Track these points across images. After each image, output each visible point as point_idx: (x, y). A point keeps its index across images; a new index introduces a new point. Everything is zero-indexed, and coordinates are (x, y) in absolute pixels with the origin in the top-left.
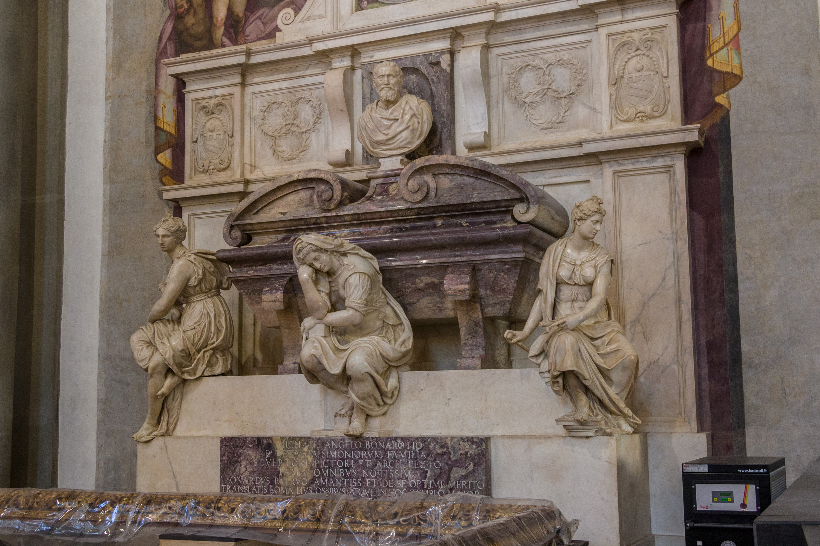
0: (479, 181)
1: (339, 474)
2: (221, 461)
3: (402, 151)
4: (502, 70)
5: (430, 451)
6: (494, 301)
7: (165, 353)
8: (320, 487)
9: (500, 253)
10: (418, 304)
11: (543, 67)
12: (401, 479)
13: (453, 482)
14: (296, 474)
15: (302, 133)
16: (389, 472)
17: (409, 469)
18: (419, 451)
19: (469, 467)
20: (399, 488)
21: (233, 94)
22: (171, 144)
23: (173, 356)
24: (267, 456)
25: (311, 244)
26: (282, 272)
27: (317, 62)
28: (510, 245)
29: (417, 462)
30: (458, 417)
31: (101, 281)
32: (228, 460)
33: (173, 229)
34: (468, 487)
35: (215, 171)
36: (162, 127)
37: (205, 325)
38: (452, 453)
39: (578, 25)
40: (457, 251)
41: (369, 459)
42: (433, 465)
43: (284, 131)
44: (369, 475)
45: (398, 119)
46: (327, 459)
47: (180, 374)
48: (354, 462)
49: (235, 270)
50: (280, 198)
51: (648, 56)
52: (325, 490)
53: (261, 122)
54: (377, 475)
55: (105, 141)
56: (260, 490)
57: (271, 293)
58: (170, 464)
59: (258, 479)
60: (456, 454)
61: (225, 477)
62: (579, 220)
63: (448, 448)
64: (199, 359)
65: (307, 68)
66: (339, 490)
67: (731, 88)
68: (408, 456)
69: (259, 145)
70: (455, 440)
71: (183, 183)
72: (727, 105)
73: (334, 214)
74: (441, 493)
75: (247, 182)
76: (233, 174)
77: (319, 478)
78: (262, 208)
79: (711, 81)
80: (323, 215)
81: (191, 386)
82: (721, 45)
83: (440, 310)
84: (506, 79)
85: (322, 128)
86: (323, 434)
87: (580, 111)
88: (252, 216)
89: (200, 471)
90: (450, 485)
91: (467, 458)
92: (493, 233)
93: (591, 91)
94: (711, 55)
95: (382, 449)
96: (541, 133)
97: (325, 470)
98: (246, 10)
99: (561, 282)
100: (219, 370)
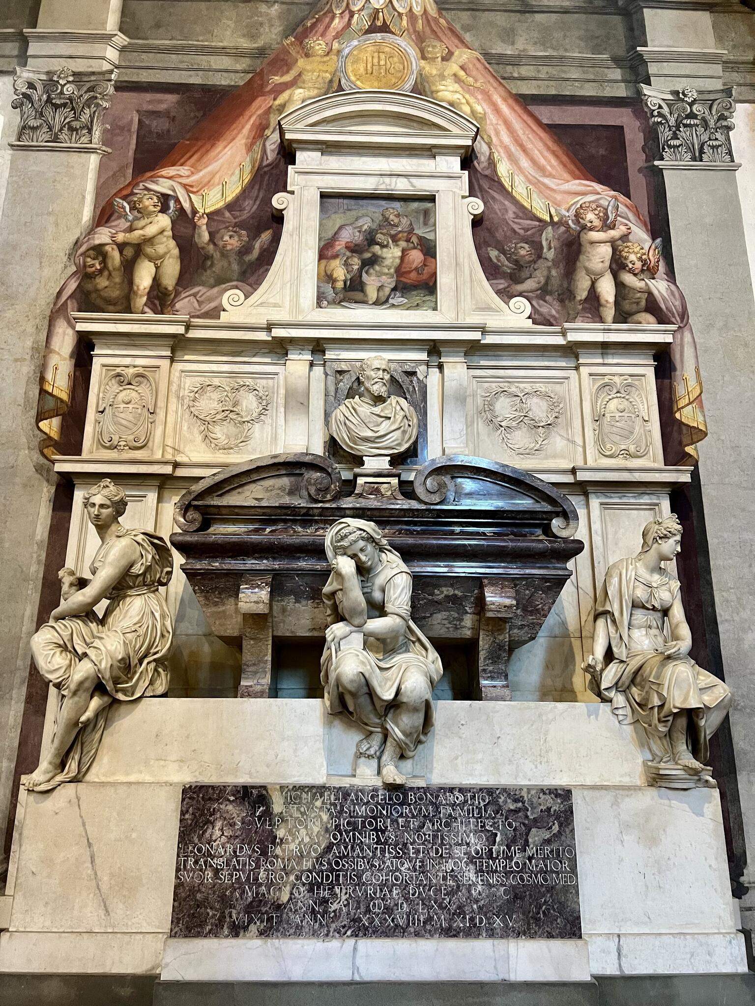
1: (369, 838)
2: (181, 821)
3: (391, 452)
4: (476, 391)
5: (500, 806)
6: (523, 623)
7: (100, 662)
8: (340, 857)
9: (540, 568)
10: (430, 619)
11: (519, 395)
12: (460, 845)
13: (532, 848)
14: (303, 840)
15: (244, 422)
16: (442, 836)
17: (471, 832)
18: (485, 806)
19: (553, 827)
20: (457, 858)
21: (159, 367)
22: (61, 412)
23: (111, 665)
24: (257, 814)
25: (361, 529)
26: (262, 568)
27: (267, 351)
28: (553, 561)
29: (481, 822)
32: (193, 820)
33: (116, 498)
34: (553, 855)
35: (126, 448)
36: (50, 391)
37: (148, 627)
38: (530, 809)
39: (556, 361)
40: (490, 561)
41: (413, 817)
42: (504, 825)
43: (219, 417)
44: (414, 840)
45: (389, 418)
46: (351, 817)
47: (113, 693)
48: (391, 821)
49: (190, 560)
50: (254, 481)
51: (627, 400)
52: (347, 863)
53: (191, 403)
54: (426, 840)
56: (244, 865)
57: (252, 592)
58: (84, 824)
59: (241, 848)
60: (535, 811)
61: (186, 844)
63: (523, 803)
64: (141, 672)
65: (254, 356)
66: (368, 863)
67: (698, 442)
68: (469, 813)
69: (185, 428)
70: (533, 792)
71: (80, 455)
72: (696, 457)
73: (334, 506)
74: (517, 863)
75: (176, 465)
76: (152, 454)
77: (338, 845)
78: (228, 491)
79: (680, 432)
80: (320, 505)
81: (123, 709)
82: (687, 402)
83: (456, 628)
84: (480, 401)
85: (268, 421)
86: (346, 783)
87: (558, 442)
88: (215, 498)
89: (134, 835)
90: (529, 853)
91: (549, 815)
92: (541, 546)
93: (569, 424)
94: (679, 409)
95: (432, 803)
96: (517, 457)
97: (347, 832)
98: (177, 284)
99: (636, 605)
100: (161, 690)
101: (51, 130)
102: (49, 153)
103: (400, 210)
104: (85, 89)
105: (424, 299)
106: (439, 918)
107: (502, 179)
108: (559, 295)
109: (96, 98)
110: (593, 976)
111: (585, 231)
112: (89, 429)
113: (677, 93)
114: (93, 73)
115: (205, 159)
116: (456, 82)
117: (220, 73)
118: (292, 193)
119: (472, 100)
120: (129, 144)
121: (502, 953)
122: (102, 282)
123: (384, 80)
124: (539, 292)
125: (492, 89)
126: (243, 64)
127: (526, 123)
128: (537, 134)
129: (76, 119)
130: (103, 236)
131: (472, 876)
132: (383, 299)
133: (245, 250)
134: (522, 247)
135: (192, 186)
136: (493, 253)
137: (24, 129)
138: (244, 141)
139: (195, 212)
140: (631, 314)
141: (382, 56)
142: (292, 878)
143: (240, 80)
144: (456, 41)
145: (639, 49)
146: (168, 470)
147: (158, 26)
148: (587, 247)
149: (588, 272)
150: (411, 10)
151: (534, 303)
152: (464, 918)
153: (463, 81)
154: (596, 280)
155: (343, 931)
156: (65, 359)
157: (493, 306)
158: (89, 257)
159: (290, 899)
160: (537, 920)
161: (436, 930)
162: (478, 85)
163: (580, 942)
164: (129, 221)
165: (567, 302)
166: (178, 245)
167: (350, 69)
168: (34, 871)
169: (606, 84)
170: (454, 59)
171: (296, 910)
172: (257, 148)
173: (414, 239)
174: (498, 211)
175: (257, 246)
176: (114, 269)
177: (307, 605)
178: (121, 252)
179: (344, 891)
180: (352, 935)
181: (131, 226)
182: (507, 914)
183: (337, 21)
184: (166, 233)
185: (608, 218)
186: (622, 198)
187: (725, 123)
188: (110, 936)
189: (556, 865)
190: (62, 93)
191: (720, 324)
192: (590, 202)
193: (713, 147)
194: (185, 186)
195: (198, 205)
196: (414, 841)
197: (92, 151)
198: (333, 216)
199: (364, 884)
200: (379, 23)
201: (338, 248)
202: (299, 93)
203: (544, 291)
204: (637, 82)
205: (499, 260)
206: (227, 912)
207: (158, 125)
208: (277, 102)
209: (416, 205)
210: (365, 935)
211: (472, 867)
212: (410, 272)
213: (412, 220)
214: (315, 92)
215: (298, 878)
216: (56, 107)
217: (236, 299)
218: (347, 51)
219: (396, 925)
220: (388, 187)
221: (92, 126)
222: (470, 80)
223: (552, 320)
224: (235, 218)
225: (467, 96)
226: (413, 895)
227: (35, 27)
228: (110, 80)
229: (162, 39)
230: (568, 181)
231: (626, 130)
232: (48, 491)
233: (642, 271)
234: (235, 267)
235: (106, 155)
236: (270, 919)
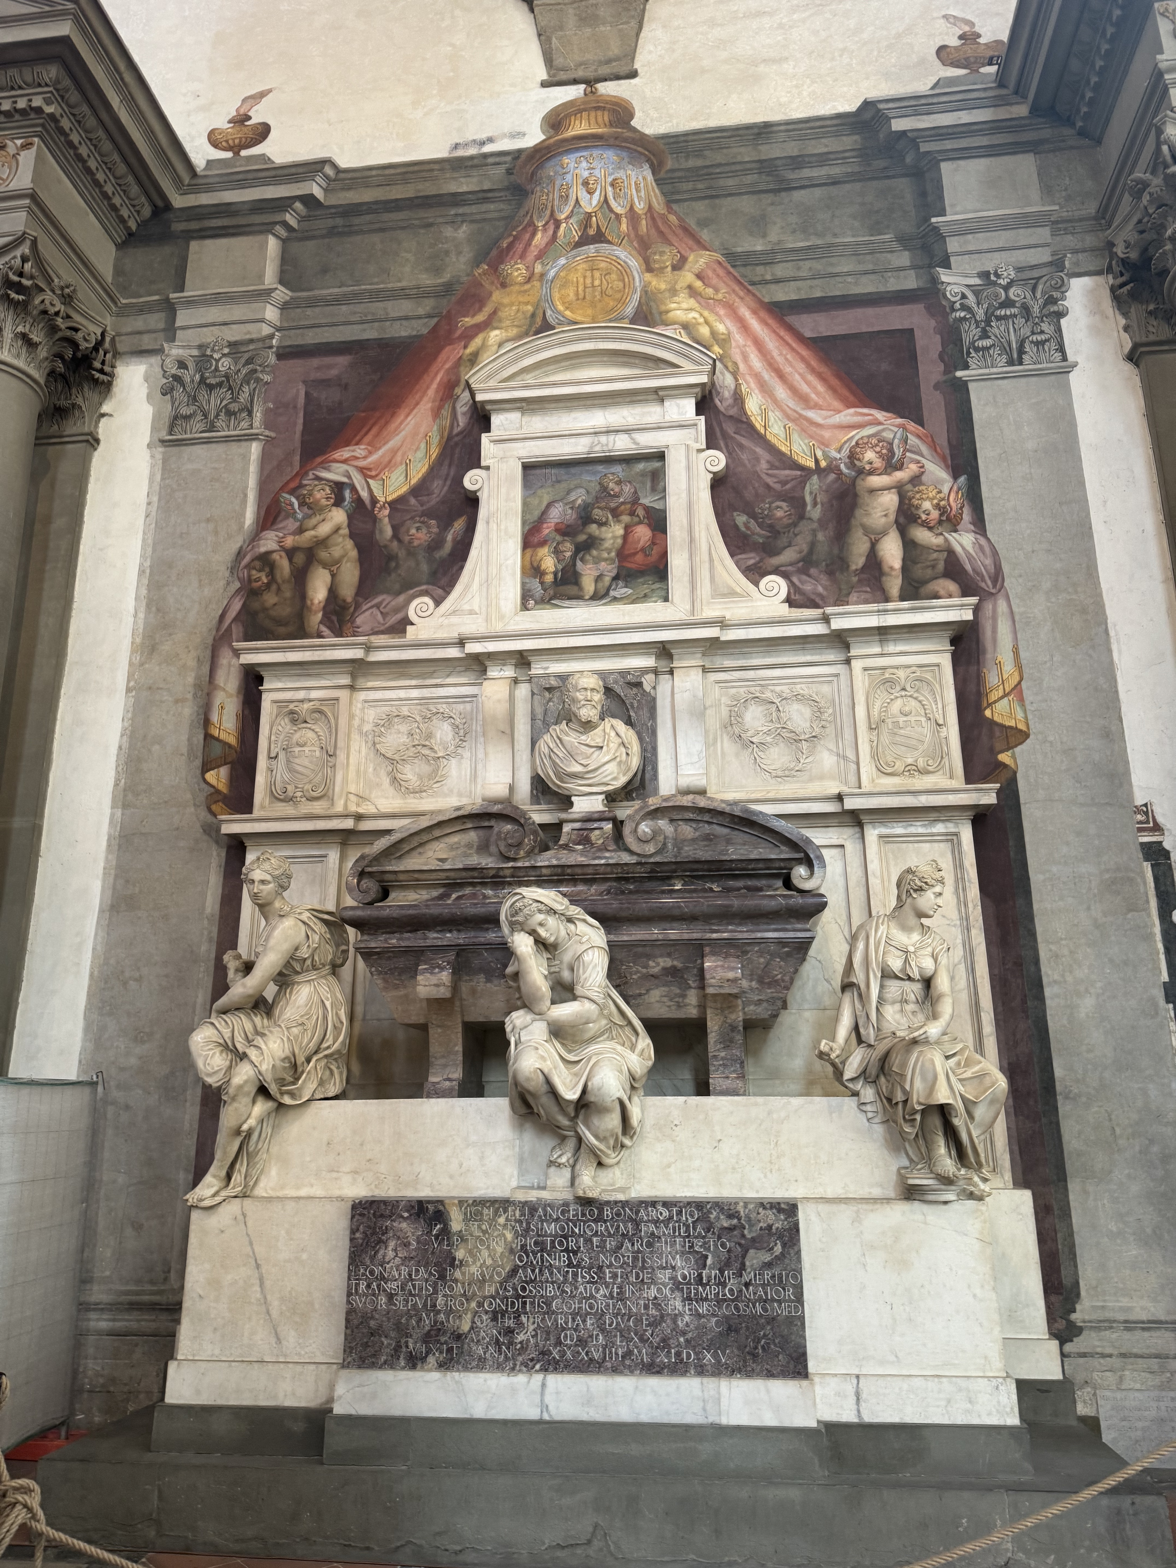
0: (736, 833)
1: (560, 1260)
2: (352, 1240)
3: (605, 788)
4: (720, 700)
5: (712, 1223)
6: (760, 997)
7: (262, 1064)
8: (526, 1282)
9: (776, 931)
10: (647, 996)
11: (775, 701)
12: (664, 1268)
13: (750, 1273)
14: (485, 1261)
15: (438, 758)
16: (643, 1258)
17: (677, 1253)
18: (693, 1222)
19: (775, 1248)
20: (661, 1283)
21: (337, 699)
22: (229, 759)
23: (274, 1066)
24: (434, 1232)
25: (539, 901)
26: (445, 943)
27: (462, 669)
28: (792, 921)
29: (689, 1241)
30: (734, 1168)
31: (94, 949)
32: (363, 1240)
33: (277, 872)
34: (775, 1281)
36: (216, 735)
37: (317, 1019)
38: (747, 1226)
39: (820, 654)
40: (713, 924)
41: (610, 1235)
42: (716, 1246)
43: (409, 753)
44: (611, 1262)
45: (602, 747)
46: (539, 1236)
47: (278, 1096)
48: (584, 1240)
49: (366, 937)
50: (437, 838)
51: (916, 698)
52: (535, 1288)
53: (377, 740)
54: (624, 1263)
55: (120, 748)
56: (421, 1289)
57: (432, 973)
58: (251, 1244)
59: (417, 1271)
60: (754, 1229)
61: (357, 1266)
62: (915, 891)
63: (739, 1219)
64: (310, 1072)
65: (448, 676)
66: (558, 1288)
67: (1016, 746)
68: (674, 1232)
69: (371, 770)
70: (751, 1206)
71: (251, 813)
72: (1013, 766)
73: (527, 864)
74: (731, 1290)
75: (359, 817)
76: (333, 805)
77: (524, 1267)
78: (409, 852)
79: (991, 735)
80: (511, 864)
81: (291, 1114)
82: (1001, 693)
83: (679, 1006)
84: (725, 711)
85: (467, 754)
86: (532, 1196)
87: (826, 760)
88: (393, 862)
89: (304, 1256)
90: (746, 1278)
91: (770, 1234)
92: (773, 903)
93: (839, 735)
94: (989, 705)
95: (631, 1219)
96: (773, 781)
97: (535, 1254)
98: (357, 594)
99: (887, 975)
100: (332, 1091)
101: (206, 418)
102: (204, 446)
103: (621, 475)
104: (243, 361)
105: (654, 587)
106: (640, 1352)
107: (752, 418)
108: (827, 565)
109: (255, 371)
110: (819, 1422)
111: (862, 476)
112: (261, 779)
113: (985, 275)
114: (251, 341)
115: (385, 433)
116: (691, 297)
117: (398, 322)
118: (487, 468)
119: (711, 318)
120: (295, 424)
121: (712, 1393)
122: (270, 599)
123: (599, 305)
124: (800, 564)
125: (737, 300)
126: (426, 306)
127: (784, 340)
128: (798, 353)
129: (234, 400)
130: (269, 542)
131: (678, 1304)
132: (602, 592)
133: (436, 544)
134: (778, 507)
135: (370, 469)
136: (741, 519)
137: (176, 420)
138: (430, 405)
139: (374, 501)
140: (926, 582)
141: (597, 274)
142: (473, 1304)
143: (421, 328)
144: (691, 243)
145: (934, 220)
146: (349, 824)
147: (325, 271)
148: (865, 498)
149: (867, 531)
150: (632, 208)
151: (795, 579)
152: (669, 1352)
153: (700, 294)
154: (877, 541)
155: (531, 1364)
156: (231, 696)
157: (738, 590)
158: (254, 568)
159: (472, 1328)
160: (755, 1356)
161: (637, 1365)
162: (720, 296)
163: (805, 1383)
164: (298, 520)
165: (837, 574)
166: (357, 545)
167: (556, 296)
168: (201, 1293)
169: (890, 274)
170: (687, 267)
171: (478, 1341)
172: (446, 412)
173: (640, 512)
174: (747, 462)
175: (449, 538)
176: (283, 581)
177: (500, 985)
178: (290, 560)
179: (531, 1320)
180: (541, 1370)
181: (301, 525)
182: (719, 1348)
183: (539, 235)
184: (341, 532)
185: (893, 454)
186: (912, 426)
187: (1054, 308)
188: (282, 1366)
189: (777, 1293)
190: (217, 369)
191: (1046, 585)
192: (869, 437)
193: (1037, 344)
194: (361, 470)
195: (377, 493)
196: (611, 1265)
197: (253, 438)
198: (539, 492)
199: (553, 1312)
200: (592, 232)
201: (546, 531)
202: (495, 335)
203: (806, 564)
204: (931, 266)
205: (748, 528)
206: (403, 1341)
207: (329, 397)
208: (469, 351)
209: (641, 466)
210: (556, 1369)
211: (678, 1294)
212: (635, 554)
213: (637, 486)
214: (513, 332)
215: (480, 1305)
216: (211, 387)
217: (425, 608)
218: (552, 273)
219: (591, 1359)
220: (605, 448)
221: (252, 407)
222: (710, 291)
223: (818, 600)
224: (422, 505)
225: (706, 313)
226: (610, 1325)
227: (182, 291)
228: (271, 347)
229: (329, 288)
230: (839, 412)
231: (918, 334)
232: (219, 855)
233: (940, 522)
234: (425, 567)
235: (269, 442)
236: (450, 1350)
